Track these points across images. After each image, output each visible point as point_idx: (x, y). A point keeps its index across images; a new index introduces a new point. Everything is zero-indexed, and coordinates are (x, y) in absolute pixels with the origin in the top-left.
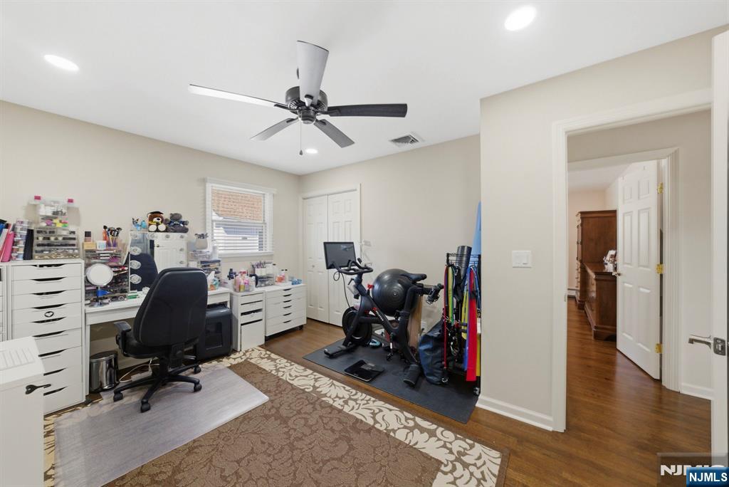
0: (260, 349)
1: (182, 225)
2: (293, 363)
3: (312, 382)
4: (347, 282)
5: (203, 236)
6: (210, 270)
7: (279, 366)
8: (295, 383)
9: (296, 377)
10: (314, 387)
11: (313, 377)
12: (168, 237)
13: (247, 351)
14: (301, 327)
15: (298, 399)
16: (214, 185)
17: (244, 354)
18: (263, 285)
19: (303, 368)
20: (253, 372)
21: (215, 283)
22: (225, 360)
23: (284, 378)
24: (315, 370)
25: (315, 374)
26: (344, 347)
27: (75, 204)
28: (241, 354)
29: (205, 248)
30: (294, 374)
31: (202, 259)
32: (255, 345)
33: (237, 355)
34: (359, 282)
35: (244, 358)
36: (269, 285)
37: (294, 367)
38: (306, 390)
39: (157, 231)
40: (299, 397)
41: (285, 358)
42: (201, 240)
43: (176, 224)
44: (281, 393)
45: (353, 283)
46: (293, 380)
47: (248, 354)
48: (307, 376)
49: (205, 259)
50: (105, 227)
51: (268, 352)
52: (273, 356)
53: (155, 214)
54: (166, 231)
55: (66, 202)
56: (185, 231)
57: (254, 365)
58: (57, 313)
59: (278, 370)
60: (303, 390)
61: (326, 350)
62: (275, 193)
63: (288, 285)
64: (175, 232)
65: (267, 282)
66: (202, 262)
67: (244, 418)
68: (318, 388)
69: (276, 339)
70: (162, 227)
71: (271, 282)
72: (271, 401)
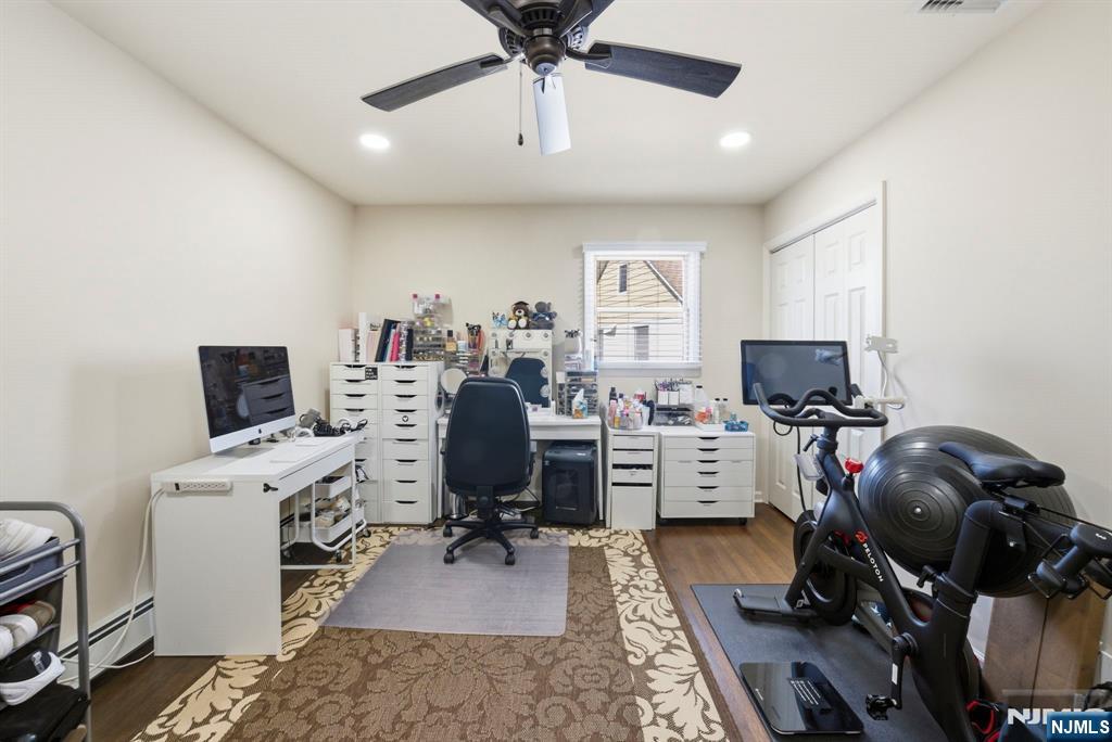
0: (640, 537)
1: (547, 319)
2: (662, 588)
3: (654, 647)
4: (804, 443)
5: (572, 334)
6: (580, 386)
7: (637, 581)
8: (629, 631)
9: (642, 618)
10: (650, 663)
11: (670, 636)
12: (529, 335)
13: (616, 533)
14: (741, 523)
15: (601, 666)
16: (598, 253)
17: (609, 537)
18: (671, 422)
19: (670, 607)
20: (590, 572)
21: (581, 407)
22: (578, 534)
23: (620, 608)
24: (686, 626)
25: (681, 634)
26: (784, 606)
27: (442, 300)
28: (607, 533)
29: (575, 352)
30: (644, 610)
31: (569, 369)
32: (636, 528)
33: (601, 533)
34: (829, 447)
35: (604, 541)
36: (682, 424)
37: (657, 596)
38: (631, 659)
39: (517, 327)
40: (605, 662)
41: (659, 572)
42: (569, 339)
43: (540, 317)
44: (588, 635)
45: (816, 449)
46: (630, 621)
47: (614, 537)
48: (660, 628)
49: (574, 369)
50: (467, 325)
51: (645, 549)
52: (647, 559)
53: (520, 305)
54: (527, 327)
55: (433, 298)
56: (550, 326)
57: (605, 560)
58: (412, 418)
59: (625, 589)
60: (626, 653)
61: (739, 591)
62: (704, 249)
63: (716, 429)
64: (538, 328)
65: (680, 419)
66: (570, 374)
67: (507, 642)
68: (656, 668)
69: (678, 528)
70: (523, 322)
71: (687, 420)
72: (563, 640)
